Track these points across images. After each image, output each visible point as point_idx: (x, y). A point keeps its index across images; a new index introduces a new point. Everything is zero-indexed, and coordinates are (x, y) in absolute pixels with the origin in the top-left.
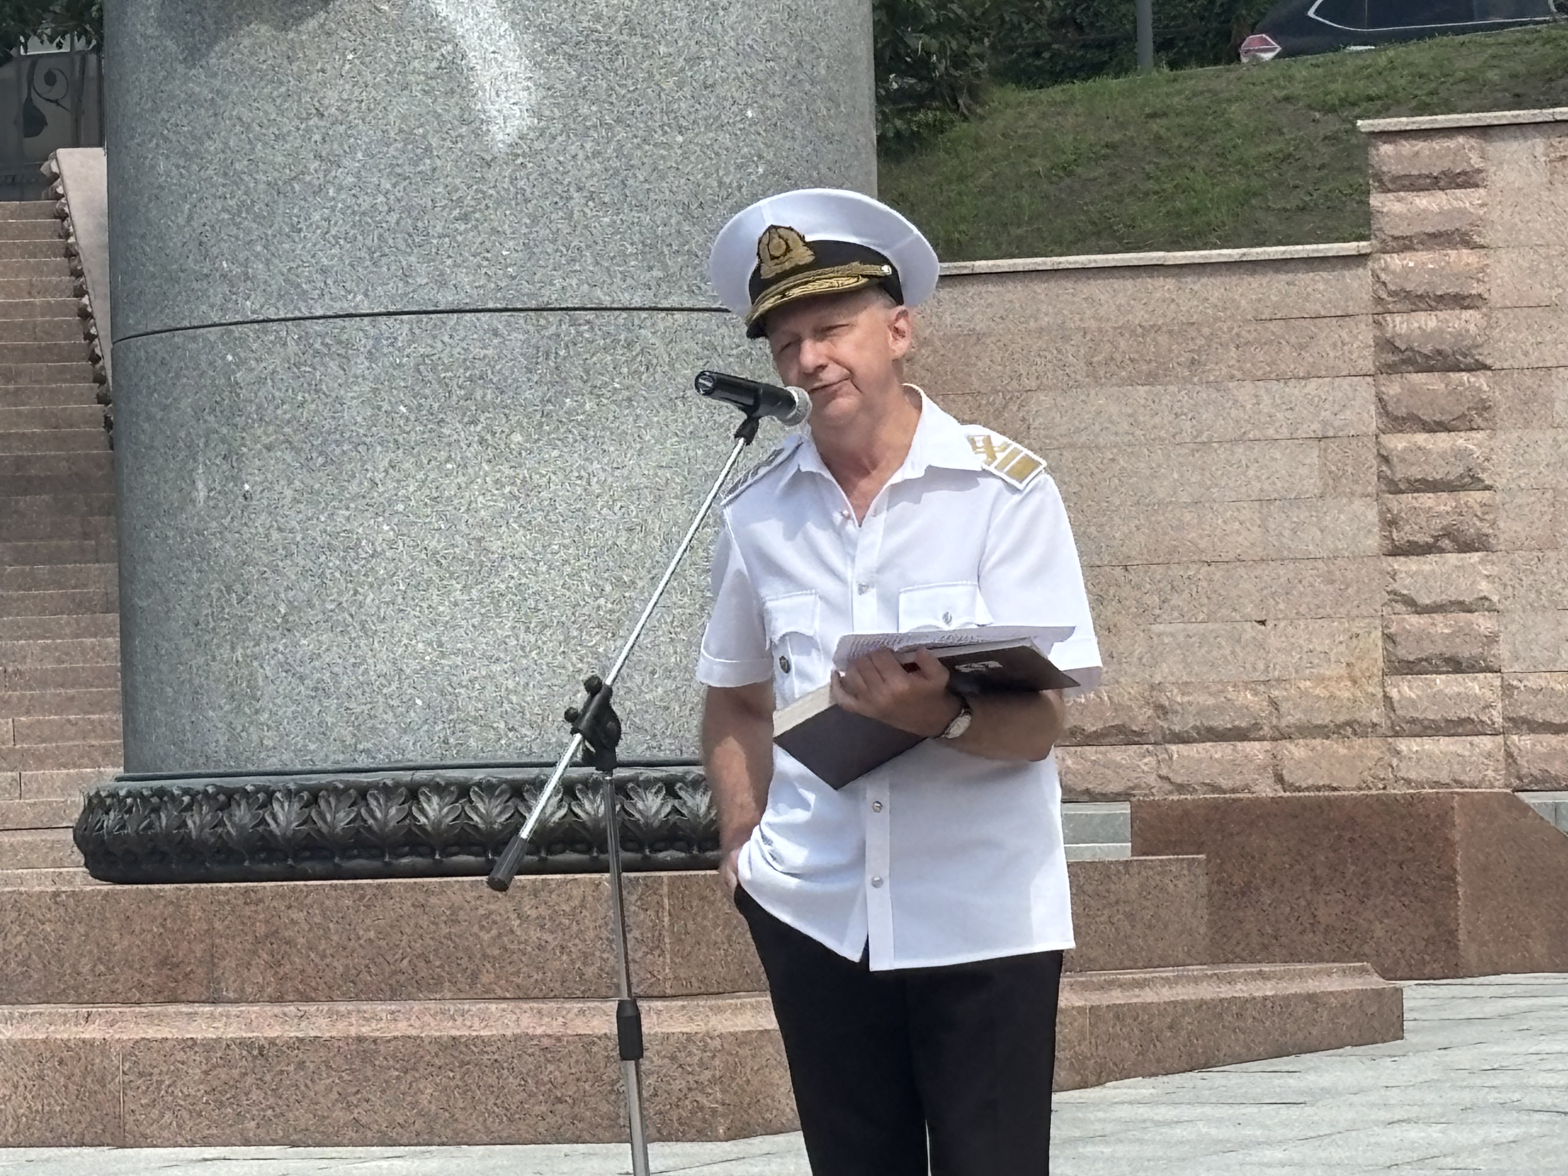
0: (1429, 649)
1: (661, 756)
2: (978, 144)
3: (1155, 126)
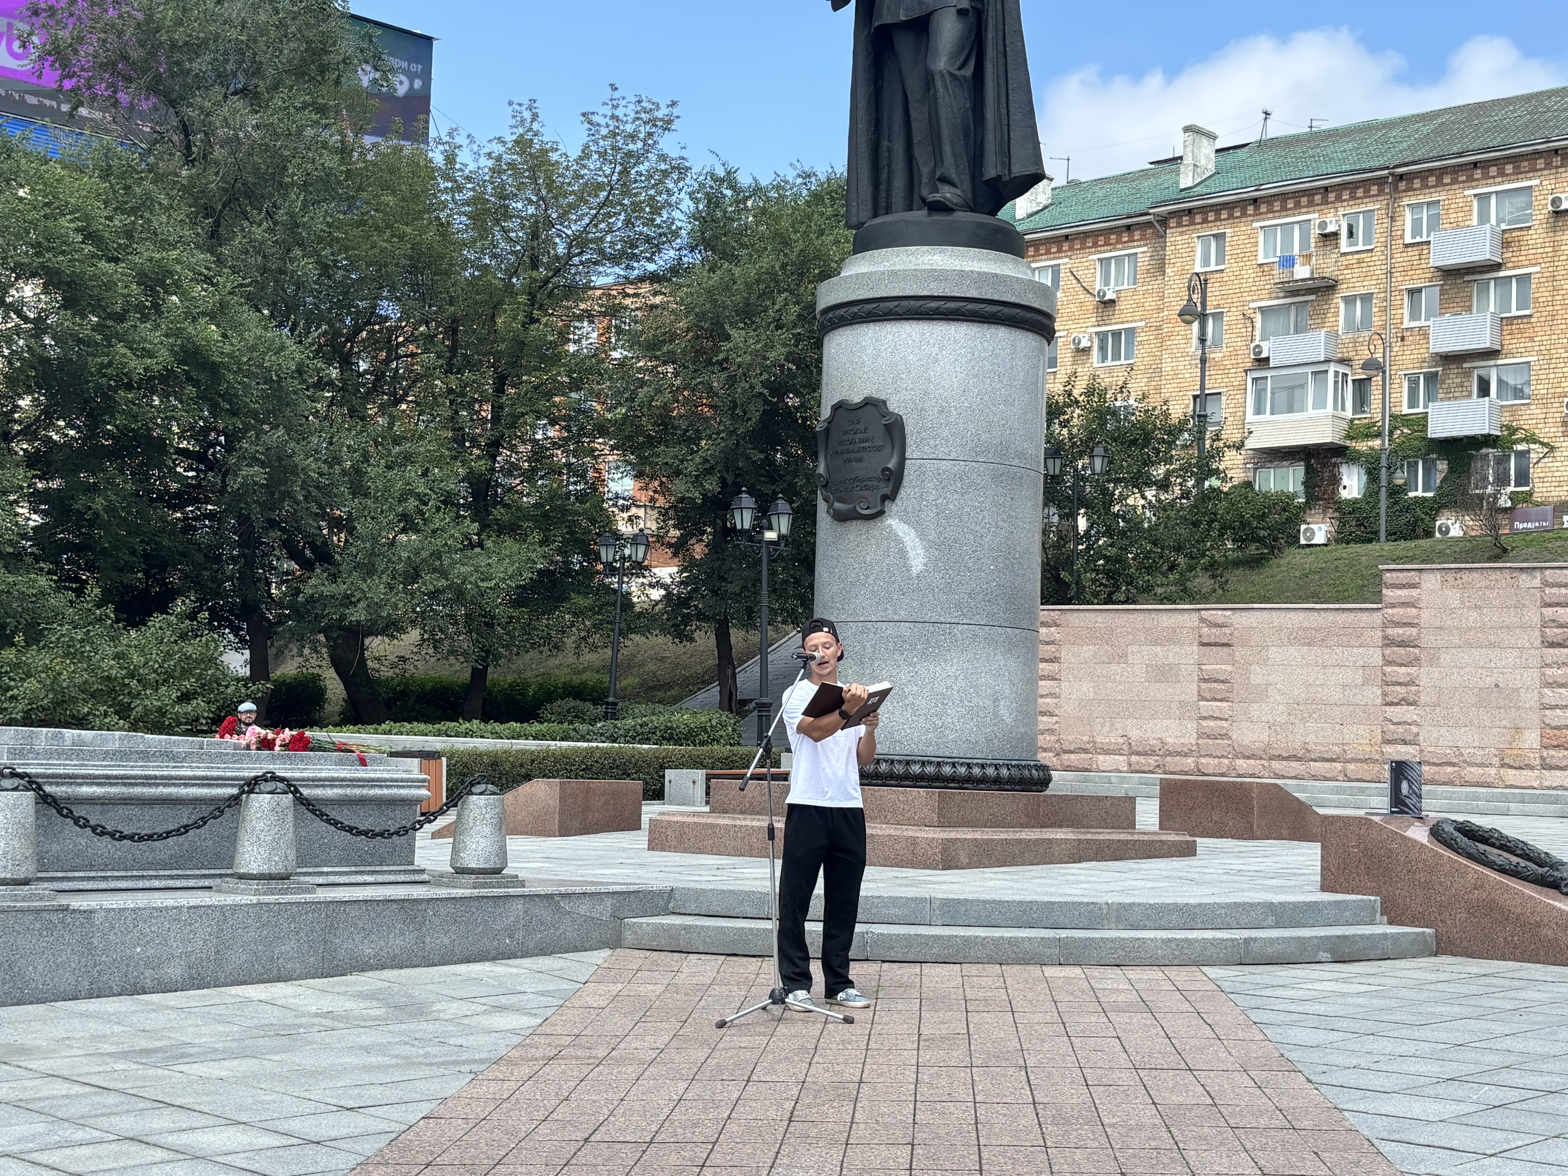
0: (1396, 736)
1: (954, 755)
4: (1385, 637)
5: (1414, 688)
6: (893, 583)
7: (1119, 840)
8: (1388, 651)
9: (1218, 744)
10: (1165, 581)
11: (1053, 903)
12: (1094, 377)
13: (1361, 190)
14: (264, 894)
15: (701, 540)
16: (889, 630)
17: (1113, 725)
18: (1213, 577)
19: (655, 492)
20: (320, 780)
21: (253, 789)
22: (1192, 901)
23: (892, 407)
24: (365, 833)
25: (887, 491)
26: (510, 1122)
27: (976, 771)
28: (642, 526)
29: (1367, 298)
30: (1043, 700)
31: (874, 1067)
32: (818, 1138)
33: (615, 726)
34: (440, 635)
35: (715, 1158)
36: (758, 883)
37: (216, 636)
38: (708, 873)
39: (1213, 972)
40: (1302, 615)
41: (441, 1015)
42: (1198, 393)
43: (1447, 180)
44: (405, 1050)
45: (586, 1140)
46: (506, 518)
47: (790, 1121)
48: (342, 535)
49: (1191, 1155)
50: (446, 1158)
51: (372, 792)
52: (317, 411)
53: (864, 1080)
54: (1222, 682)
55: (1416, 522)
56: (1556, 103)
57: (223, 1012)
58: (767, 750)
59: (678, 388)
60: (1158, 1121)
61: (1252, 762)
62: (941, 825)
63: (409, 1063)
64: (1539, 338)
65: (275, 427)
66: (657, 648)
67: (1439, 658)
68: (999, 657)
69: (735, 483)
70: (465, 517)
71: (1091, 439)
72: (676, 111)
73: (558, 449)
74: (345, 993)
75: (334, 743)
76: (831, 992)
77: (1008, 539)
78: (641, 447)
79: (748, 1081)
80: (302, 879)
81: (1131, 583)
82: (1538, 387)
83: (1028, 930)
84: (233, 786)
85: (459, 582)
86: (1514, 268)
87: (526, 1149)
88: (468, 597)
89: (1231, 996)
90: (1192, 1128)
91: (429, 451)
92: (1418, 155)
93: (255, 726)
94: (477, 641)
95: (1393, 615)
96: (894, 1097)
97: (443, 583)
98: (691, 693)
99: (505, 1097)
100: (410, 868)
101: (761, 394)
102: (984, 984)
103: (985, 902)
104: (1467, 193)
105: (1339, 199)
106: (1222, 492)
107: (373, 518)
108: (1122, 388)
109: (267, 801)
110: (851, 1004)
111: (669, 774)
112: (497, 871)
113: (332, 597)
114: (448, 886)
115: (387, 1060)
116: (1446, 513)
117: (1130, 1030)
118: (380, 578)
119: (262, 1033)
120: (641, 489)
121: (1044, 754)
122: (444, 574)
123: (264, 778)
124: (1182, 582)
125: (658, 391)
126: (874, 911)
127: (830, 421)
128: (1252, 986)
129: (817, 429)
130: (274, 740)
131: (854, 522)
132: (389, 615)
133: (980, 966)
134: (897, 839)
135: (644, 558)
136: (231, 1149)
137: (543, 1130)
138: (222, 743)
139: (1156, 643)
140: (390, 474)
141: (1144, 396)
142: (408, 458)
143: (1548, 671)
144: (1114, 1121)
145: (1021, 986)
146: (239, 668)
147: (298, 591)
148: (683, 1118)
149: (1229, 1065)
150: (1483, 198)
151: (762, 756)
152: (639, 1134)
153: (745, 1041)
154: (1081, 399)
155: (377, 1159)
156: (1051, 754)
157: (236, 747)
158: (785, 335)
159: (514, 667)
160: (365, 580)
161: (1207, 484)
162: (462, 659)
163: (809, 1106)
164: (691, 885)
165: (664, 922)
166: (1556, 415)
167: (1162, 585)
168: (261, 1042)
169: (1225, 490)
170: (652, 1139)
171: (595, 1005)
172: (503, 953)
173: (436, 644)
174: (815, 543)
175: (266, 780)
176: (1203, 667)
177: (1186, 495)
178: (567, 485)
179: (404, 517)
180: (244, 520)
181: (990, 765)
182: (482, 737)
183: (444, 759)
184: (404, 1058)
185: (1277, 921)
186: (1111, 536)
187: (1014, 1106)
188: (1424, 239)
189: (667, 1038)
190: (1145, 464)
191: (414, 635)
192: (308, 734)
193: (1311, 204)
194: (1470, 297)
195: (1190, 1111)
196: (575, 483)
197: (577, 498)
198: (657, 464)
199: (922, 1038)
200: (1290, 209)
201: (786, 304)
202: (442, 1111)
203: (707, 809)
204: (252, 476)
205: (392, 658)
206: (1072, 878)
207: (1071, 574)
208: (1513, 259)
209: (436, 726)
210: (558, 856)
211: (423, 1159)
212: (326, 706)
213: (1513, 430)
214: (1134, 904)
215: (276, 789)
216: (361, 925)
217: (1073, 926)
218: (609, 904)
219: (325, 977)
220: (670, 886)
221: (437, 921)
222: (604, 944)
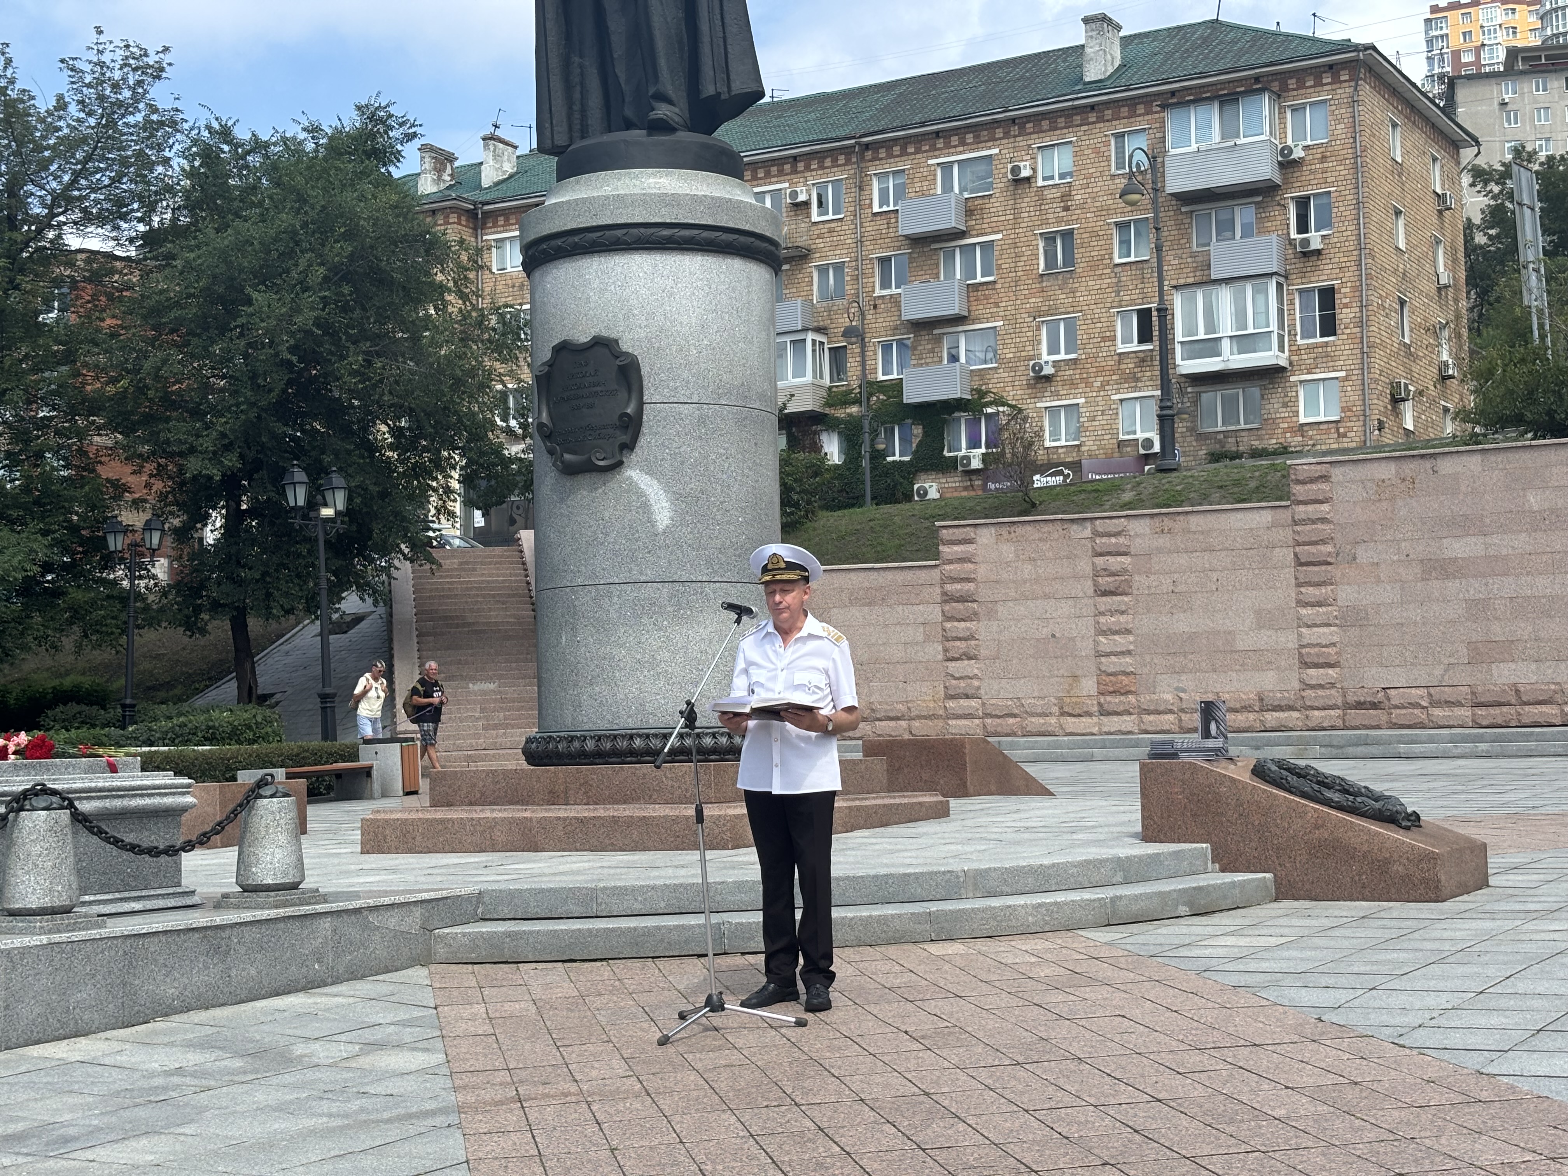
0: (959, 691)
1: (711, 725)
3: (871, 524)
4: (944, 594)
5: (973, 642)
6: (637, 541)
7: (884, 805)
8: (947, 608)
11: (909, 875)
13: (829, 160)
14: (52, 932)
16: (634, 592)
20: (83, 791)
21: (23, 805)
23: (625, 346)
24: (149, 851)
25: (625, 438)
29: (839, 268)
33: (150, 729)
39: (1094, 936)
40: (862, 575)
41: (317, 1060)
43: (911, 150)
44: (331, 1107)
47: (922, 1149)
51: (134, 803)
55: (895, 486)
56: (1008, 74)
62: (718, 801)
63: (358, 1121)
64: (1004, 304)
67: (997, 612)
72: (167, 58)
77: (754, 488)
82: (1005, 351)
83: (888, 906)
86: (978, 236)
89: (1158, 960)
92: (882, 125)
95: (951, 570)
98: (198, 691)
99: (534, 1153)
100: (179, 890)
104: (930, 162)
105: (808, 168)
109: (42, 819)
112: (296, 886)
114: (239, 908)
116: (923, 476)
123: (34, 792)
126: (718, 898)
127: (551, 364)
130: (6, 746)
131: (588, 475)
133: (851, 949)
143: (1102, 620)
150: (946, 168)
158: (309, 298)
163: (915, 1128)
166: (1022, 378)
172: (313, 982)
175: (36, 795)
184: (343, 1116)
185: (1125, 877)
188: (892, 208)
189: (620, 1063)
193: (781, 173)
194: (937, 265)
200: (761, 179)
201: (310, 266)
208: (977, 227)
213: (982, 394)
214: (990, 869)
215: (51, 804)
216: (162, 961)
217: (931, 897)
218: (418, 914)
219: (127, 1027)
220: (476, 888)
221: (243, 950)
222: (414, 960)
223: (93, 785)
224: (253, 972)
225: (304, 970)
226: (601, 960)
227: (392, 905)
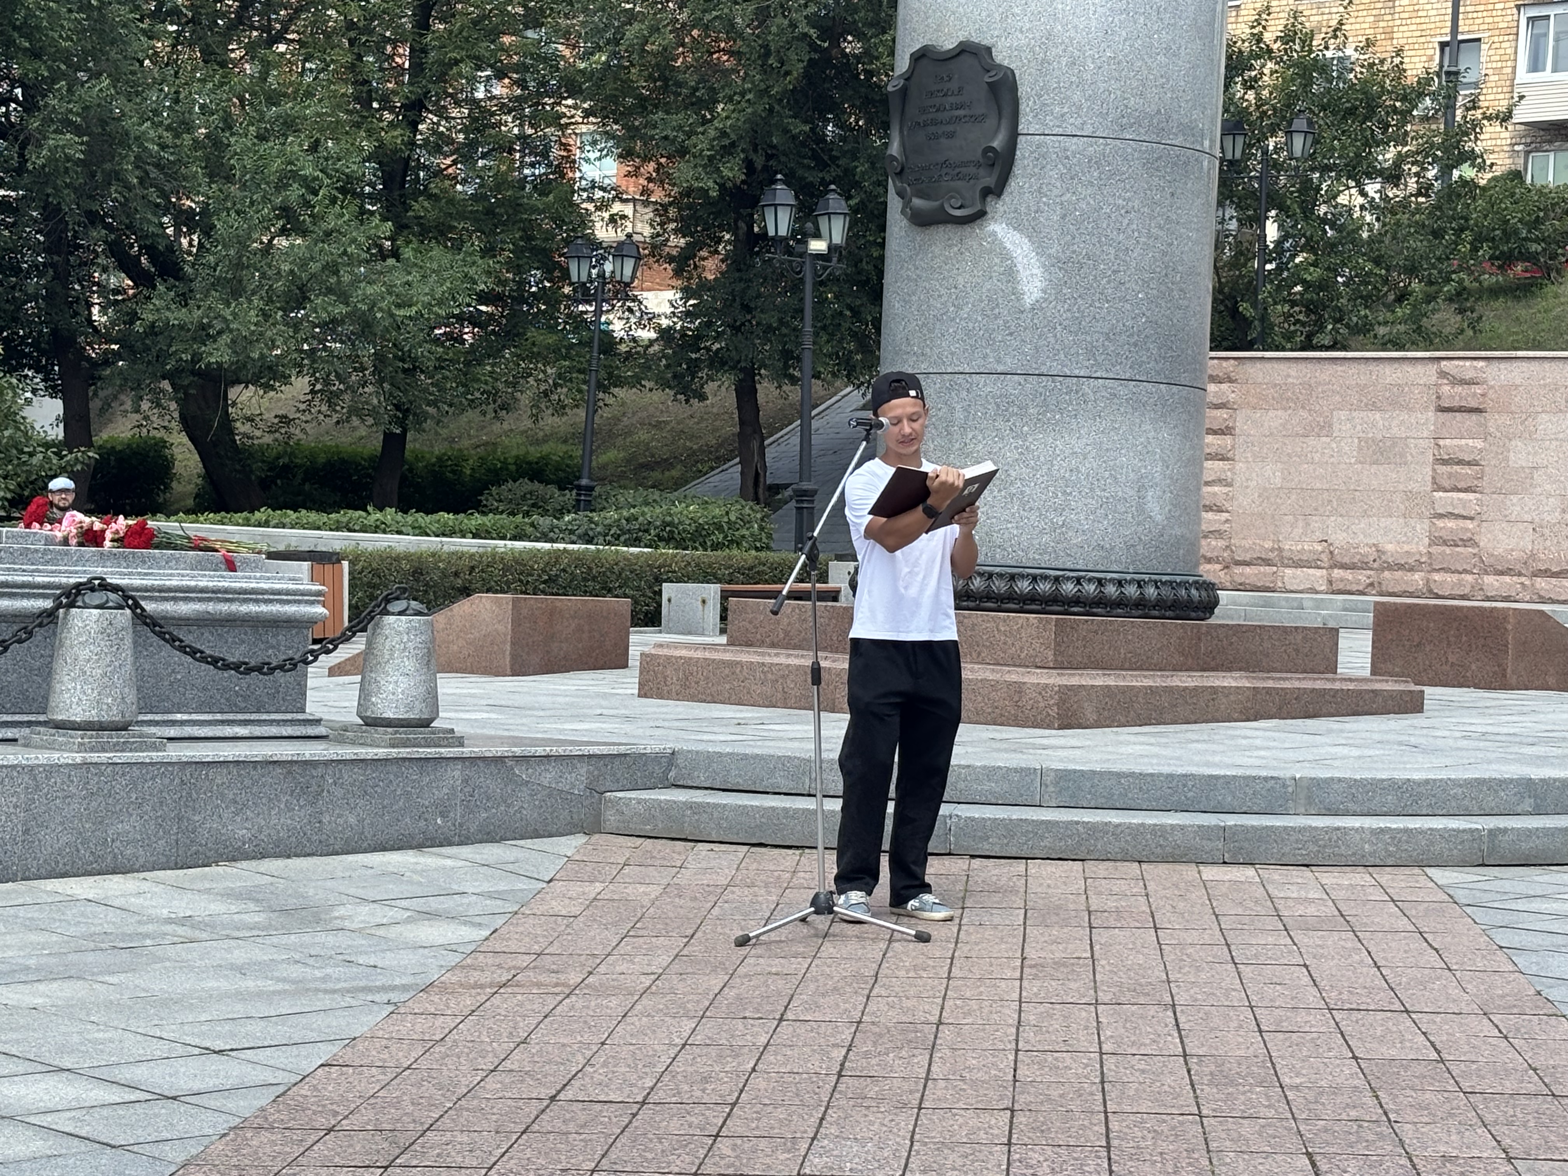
1: (1078, 567)
2: (1556, 296)
6: (996, 318)
7: (1313, 690)
9: (1459, 553)
10: (1390, 317)
11: (1217, 777)
12: (1296, 14)
14: (92, 750)
15: (717, 252)
16: (987, 386)
17: (1308, 524)
18: (1461, 311)
19: (650, 180)
20: (169, 590)
21: (75, 601)
22: (1416, 776)
23: (1001, 57)
24: (236, 667)
25: (989, 181)
26: (445, 1072)
27: (1111, 590)
28: (629, 230)
30: (1209, 489)
31: (958, 1002)
32: (880, 1099)
33: (591, 521)
34: (338, 386)
35: (735, 1126)
36: (796, 744)
37: (14, 381)
38: (723, 729)
39: (1442, 876)
41: (347, 924)
42: (1448, 39)
44: (295, 972)
45: (553, 1098)
46: (433, 215)
47: (840, 1075)
48: (195, 237)
49: (1407, 1132)
50: (355, 1121)
51: (245, 608)
52: (156, 54)
53: (944, 1020)
54: (1469, 463)
57: (36, 915)
58: (812, 558)
59: (684, 25)
60: (1360, 1082)
61: (1507, 579)
62: (1059, 666)
63: (301, 988)
65: (96, 75)
66: (651, 409)
68: (1147, 427)
69: (766, 168)
70: (372, 213)
71: (1288, 106)
73: (509, 113)
74: (208, 891)
75: (189, 538)
76: (899, 899)
77: (1164, 253)
78: (629, 112)
79: (781, 1020)
80: (146, 729)
81: (1340, 320)
83: (1180, 815)
84: (45, 596)
85: (365, 307)
87: (468, 1110)
88: (378, 330)
89: (1469, 910)
90: (1409, 1092)
91: (319, 115)
93: (75, 512)
94: (391, 394)
96: (986, 1045)
97: (340, 310)
99: (438, 1038)
100: (300, 716)
101: (805, 35)
102: (1115, 889)
103: (1119, 775)
106: (1477, 186)
107: (238, 213)
108: (1335, 31)
109: (94, 618)
110: (927, 915)
111: (668, 589)
112: (425, 723)
113: (181, 327)
114: (353, 743)
115: (270, 986)
117: (1322, 956)
118: (250, 301)
119: (92, 945)
120: (628, 175)
121: (1208, 567)
122: (344, 297)
123: (89, 587)
124: (1416, 318)
125: (655, 29)
127: (908, 77)
128: (1499, 897)
129: (890, 88)
130: (103, 531)
131: (941, 228)
132: (262, 356)
133: (1111, 864)
134: (994, 686)
135: (633, 277)
136: (51, 1106)
137: (491, 1083)
138: (28, 535)
139: (1374, 407)
140: (263, 147)
141: (1369, 43)
142: (290, 125)
144: (1298, 1081)
145: (1168, 893)
146: (48, 428)
147: (133, 317)
148: (690, 1069)
149: (1463, 1005)
151: (804, 565)
152: (627, 1091)
153: (776, 965)
154: (1275, 47)
155: (259, 1121)
156: (1218, 567)
157: (49, 541)
159: (444, 432)
160: (228, 305)
161: (1456, 174)
162: (370, 421)
163: (867, 1055)
164: (701, 747)
165: (662, 798)
167: (1386, 323)
168: (90, 957)
169: (1483, 183)
170: (646, 1097)
171: (564, 913)
172: (433, 839)
173: (332, 399)
174: (882, 258)
175: (93, 590)
176: (1441, 442)
177: (1424, 190)
178: (522, 167)
179: (285, 211)
180: (51, 212)
181: (1130, 582)
182: (399, 532)
183: (345, 564)
184: (293, 982)
185: (1537, 806)
186: (1312, 250)
187: (1155, 1059)
189: (665, 960)
190: (1367, 144)
191: (300, 385)
192: (151, 524)
195: (1406, 1069)
196: (532, 165)
197: (535, 187)
198: (652, 138)
199: (1026, 963)
202: (348, 1056)
203: (723, 640)
204: (63, 147)
205: (269, 416)
206: (1244, 742)
207: (1254, 305)
209: (333, 516)
210: (510, 703)
211: (322, 1122)
212: (174, 484)
214: (1332, 779)
215: (107, 602)
216: (231, 796)
217: (1244, 809)
218: (583, 771)
219: (182, 868)
220: (670, 746)
221: (339, 792)
222: (575, 826)
223: (193, 583)
224: (352, 820)
225: (422, 824)
226: (797, 847)
227: (547, 756)
